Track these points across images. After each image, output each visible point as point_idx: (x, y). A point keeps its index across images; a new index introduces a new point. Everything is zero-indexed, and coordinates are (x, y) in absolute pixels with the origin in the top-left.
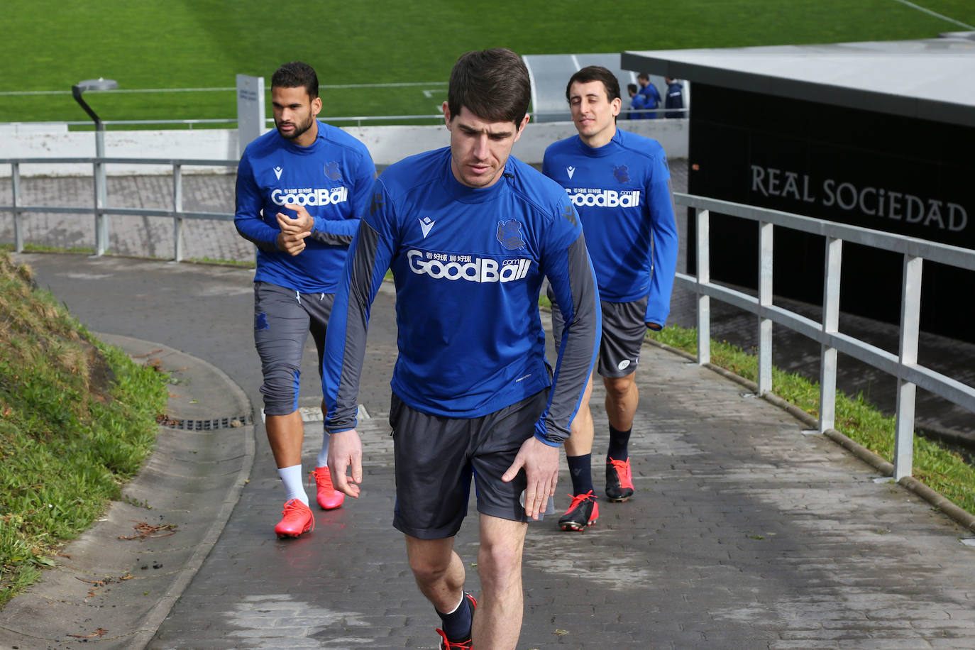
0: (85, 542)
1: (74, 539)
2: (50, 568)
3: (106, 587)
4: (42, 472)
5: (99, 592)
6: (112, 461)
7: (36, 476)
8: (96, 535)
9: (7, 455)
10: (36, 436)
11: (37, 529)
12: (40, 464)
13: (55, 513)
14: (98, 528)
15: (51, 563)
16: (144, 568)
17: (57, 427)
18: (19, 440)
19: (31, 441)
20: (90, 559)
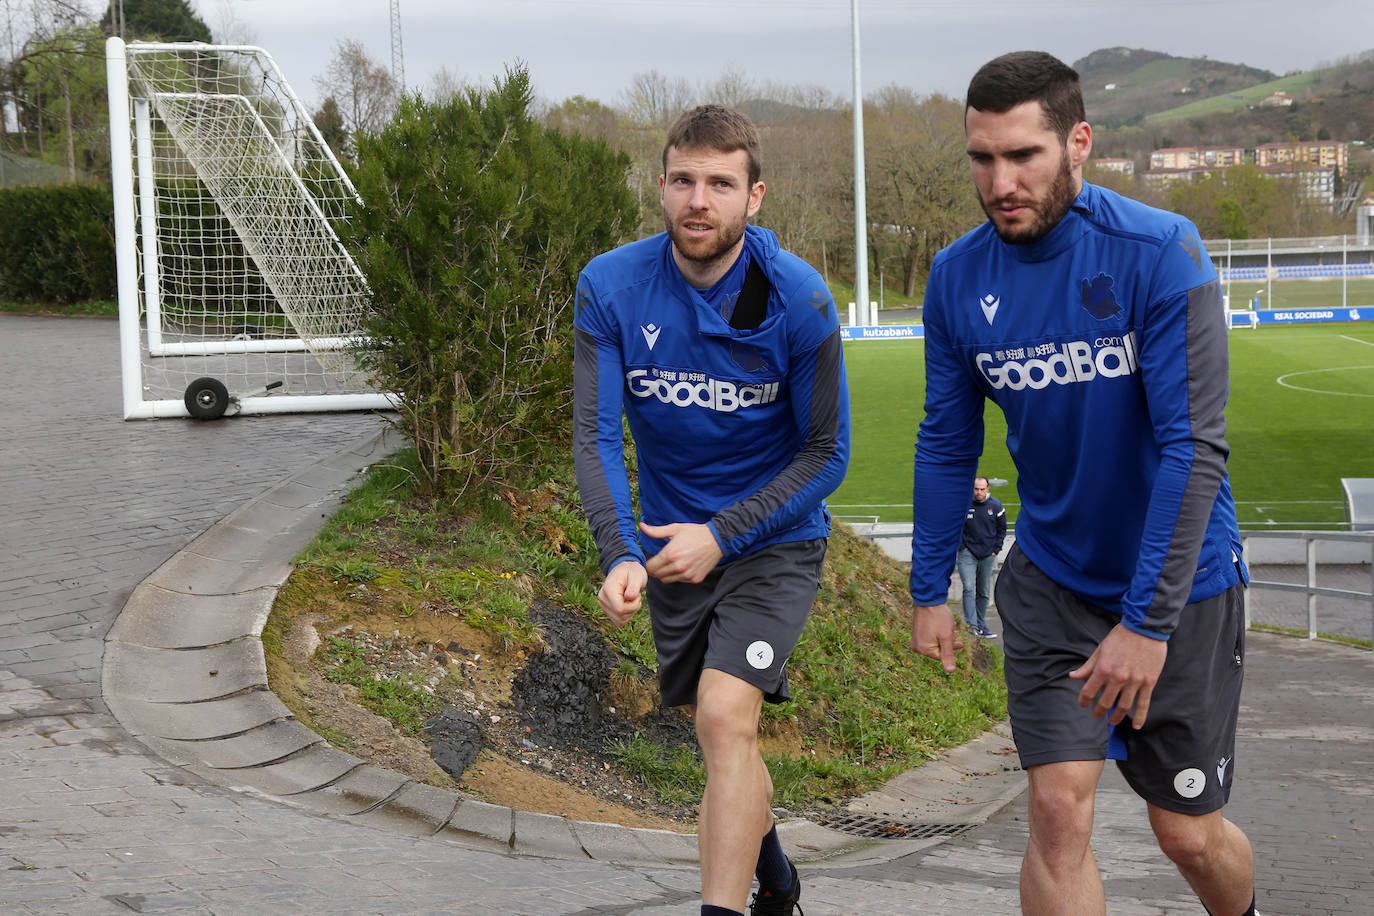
0: (962, 750)
1: (952, 747)
2: (932, 760)
3: (975, 777)
4: (931, 704)
5: (969, 779)
6: (986, 708)
7: (926, 705)
8: (971, 747)
9: (906, 690)
10: (929, 683)
11: (925, 737)
12: (930, 698)
13: (939, 730)
14: (971, 744)
15: (934, 757)
16: (1006, 770)
17: (945, 680)
18: (915, 683)
19: (924, 684)
20: (962, 760)
